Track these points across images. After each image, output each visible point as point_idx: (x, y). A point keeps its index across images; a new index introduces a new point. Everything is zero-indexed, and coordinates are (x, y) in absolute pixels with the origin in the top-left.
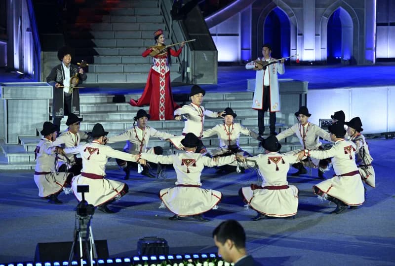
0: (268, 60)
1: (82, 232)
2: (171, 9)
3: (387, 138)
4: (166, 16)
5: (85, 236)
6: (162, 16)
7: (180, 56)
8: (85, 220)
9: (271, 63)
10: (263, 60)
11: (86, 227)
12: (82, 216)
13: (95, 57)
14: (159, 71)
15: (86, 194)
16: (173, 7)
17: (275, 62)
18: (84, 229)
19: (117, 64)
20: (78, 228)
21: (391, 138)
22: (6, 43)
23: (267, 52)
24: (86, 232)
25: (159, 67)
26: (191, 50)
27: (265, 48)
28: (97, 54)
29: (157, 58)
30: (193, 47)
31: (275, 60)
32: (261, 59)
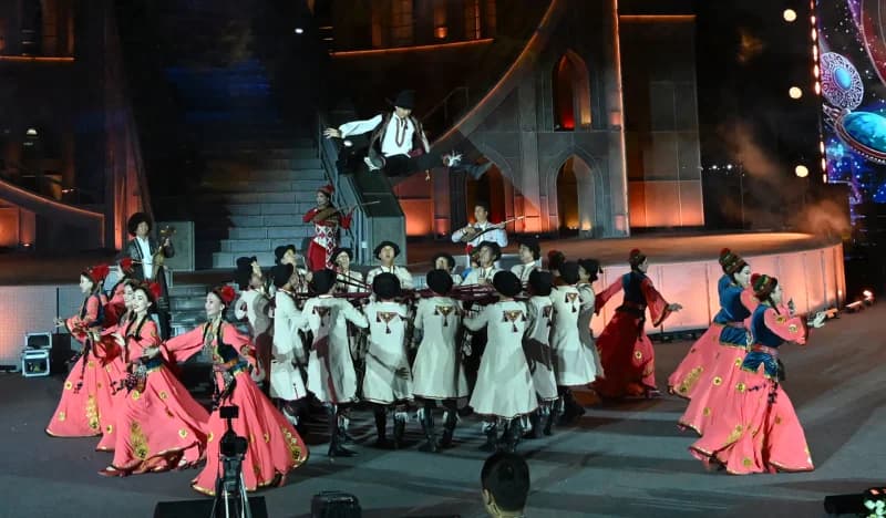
0: (483, 226)
1: (228, 483)
2: (337, 159)
3: (663, 341)
4: (329, 170)
5: (233, 489)
6: (324, 171)
7: (351, 226)
8: (232, 463)
9: (487, 231)
10: (476, 226)
11: (234, 474)
12: (228, 455)
13: (230, 229)
14: (324, 245)
15: (234, 420)
16: (339, 156)
17: (492, 229)
18: (232, 478)
19: (262, 239)
20: (222, 476)
21: (669, 341)
22: (102, 215)
23: (481, 213)
24: (234, 482)
25: (324, 240)
26: (368, 216)
27: (478, 208)
28: (233, 226)
29: (322, 225)
30: (371, 212)
31: (494, 226)
32: (473, 225)
